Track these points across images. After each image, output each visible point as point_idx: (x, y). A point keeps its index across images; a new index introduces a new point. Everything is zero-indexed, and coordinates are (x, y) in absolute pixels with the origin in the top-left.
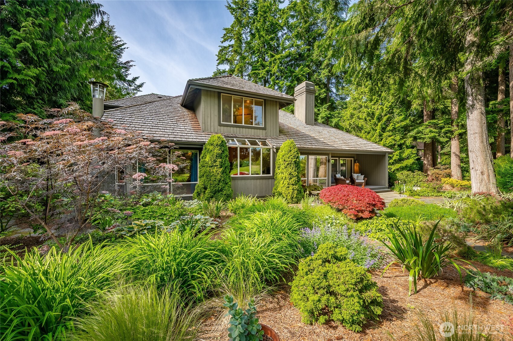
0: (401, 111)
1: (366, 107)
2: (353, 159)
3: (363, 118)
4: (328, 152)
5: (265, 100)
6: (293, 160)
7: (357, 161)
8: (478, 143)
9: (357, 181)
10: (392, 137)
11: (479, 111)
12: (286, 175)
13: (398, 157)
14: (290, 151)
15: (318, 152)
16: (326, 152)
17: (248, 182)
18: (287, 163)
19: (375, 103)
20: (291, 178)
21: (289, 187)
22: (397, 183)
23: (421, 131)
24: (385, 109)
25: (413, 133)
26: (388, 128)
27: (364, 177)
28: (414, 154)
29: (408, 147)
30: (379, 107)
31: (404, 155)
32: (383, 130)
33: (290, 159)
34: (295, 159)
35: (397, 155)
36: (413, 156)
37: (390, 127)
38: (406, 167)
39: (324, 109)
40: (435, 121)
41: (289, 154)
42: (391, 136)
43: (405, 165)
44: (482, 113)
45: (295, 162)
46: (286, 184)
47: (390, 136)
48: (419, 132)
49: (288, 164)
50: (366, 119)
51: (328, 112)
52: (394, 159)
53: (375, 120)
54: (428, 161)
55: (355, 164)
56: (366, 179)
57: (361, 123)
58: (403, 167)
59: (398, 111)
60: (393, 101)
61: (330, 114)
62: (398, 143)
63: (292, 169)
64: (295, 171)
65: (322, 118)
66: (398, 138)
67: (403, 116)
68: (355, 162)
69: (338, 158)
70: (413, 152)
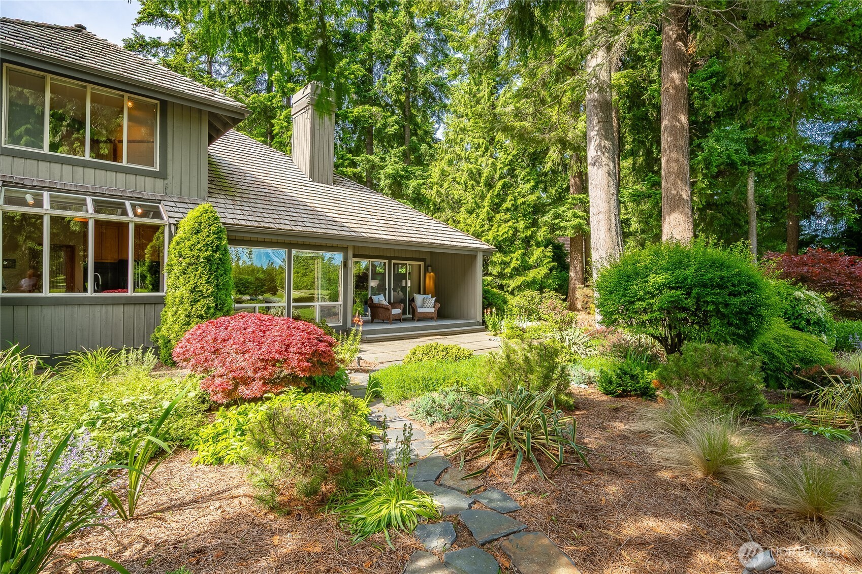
0: (529, 174)
1: (468, 160)
2: (422, 263)
3: (462, 181)
4: (345, 244)
5: (164, 104)
6: (202, 255)
7: (430, 268)
8: (603, 231)
9: (420, 310)
10: (510, 223)
11: (605, 169)
12: (183, 291)
13: (519, 262)
14: (198, 232)
15: (306, 241)
16: (340, 244)
17: (82, 311)
18: (187, 260)
19: (484, 153)
20: (196, 301)
21: (188, 324)
22: (489, 313)
23: (560, 215)
24: (499, 166)
25: (547, 218)
26: (505, 206)
27: (436, 301)
28: (549, 257)
29: (538, 245)
30: (490, 162)
31: (532, 261)
32: (496, 207)
33: (195, 252)
34: (208, 253)
35: (517, 260)
36: (546, 261)
37: (508, 204)
38: (534, 282)
39: (393, 159)
40: (581, 197)
41: (194, 240)
42: (509, 221)
43: (531, 279)
44: (609, 174)
45: (209, 260)
46: (183, 316)
47: (507, 221)
48: (557, 216)
49: (190, 264)
50: (466, 184)
51: (400, 166)
52: (512, 265)
53: (481, 188)
54: (576, 272)
55: (428, 274)
56: (438, 305)
57: (457, 192)
58: (528, 282)
59: (523, 173)
60: (515, 152)
61: (403, 170)
62: (522, 235)
63: (200, 278)
64: (208, 282)
65: (388, 176)
66: (521, 225)
67: (531, 184)
68: (426, 271)
69: (387, 261)
70: (546, 254)
